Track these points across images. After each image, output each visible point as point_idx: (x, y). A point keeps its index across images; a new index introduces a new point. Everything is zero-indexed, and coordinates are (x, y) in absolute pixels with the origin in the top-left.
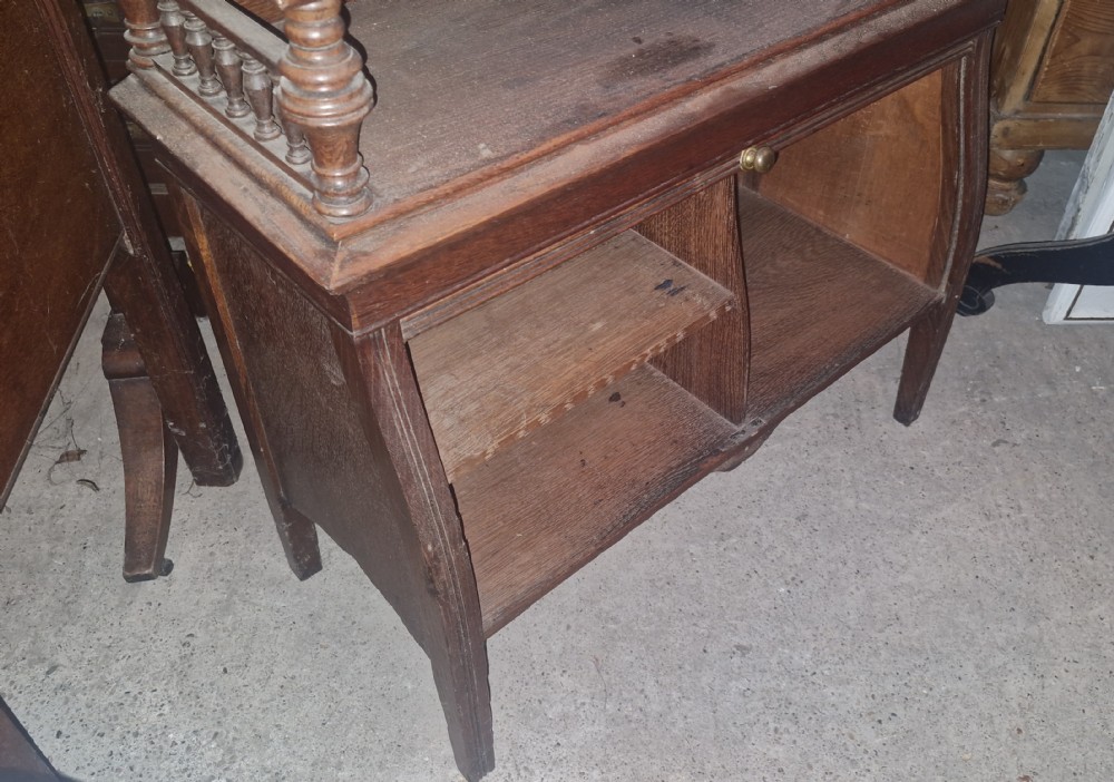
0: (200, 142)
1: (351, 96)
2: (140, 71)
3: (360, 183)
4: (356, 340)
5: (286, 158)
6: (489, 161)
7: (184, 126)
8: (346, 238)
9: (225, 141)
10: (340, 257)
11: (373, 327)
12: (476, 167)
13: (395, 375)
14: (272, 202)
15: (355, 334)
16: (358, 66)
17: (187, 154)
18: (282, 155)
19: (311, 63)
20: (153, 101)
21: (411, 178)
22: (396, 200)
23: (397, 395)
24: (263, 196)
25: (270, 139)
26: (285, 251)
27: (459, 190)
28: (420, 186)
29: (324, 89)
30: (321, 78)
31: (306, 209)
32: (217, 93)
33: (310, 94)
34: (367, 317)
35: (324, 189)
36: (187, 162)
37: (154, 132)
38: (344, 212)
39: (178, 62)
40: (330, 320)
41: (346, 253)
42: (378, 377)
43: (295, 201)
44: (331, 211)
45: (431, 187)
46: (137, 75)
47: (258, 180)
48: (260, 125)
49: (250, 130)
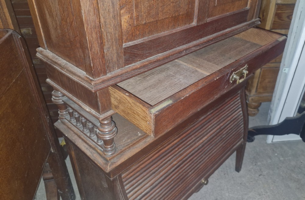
0: (76, 136)
1: (113, 133)
2: (62, 120)
3: (114, 148)
4: (112, 180)
5: (97, 142)
6: (140, 136)
7: (72, 133)
8: (110, 160)
9: (82, 137)
10: (109, 164)
11: (115, 176)
12: (137, 138)
13: (120, 186)
14: (93, 151)
15: (111, 179)
16: (115, 126)
17: (73, 139)
18: (96, 141)
19: (105, 128)
20: (64, 126)
21: (124, 143)
22: (121, 149)
23: (120, 191)
24: (91, 150)
25: (93, 136)
26: (97, 163)
27: (134, 144)
28: (126, 145)
29: (107, 132)
30: (107, 130)
31: (101, 153)
32: (80, 125)
33: (104, 134)
34: (114, 175)
35: (106, 150)
36: (73, 141)
37: (65, 134)
38: (110, 154)
39: (71, 118)
40: (105, 176)
41: (111, 163)
42: (116, 187)
43: (99, 151)
44: (107, 154)
45: (129, 145)
46: (60, 120)
47: (90, 146)
48: (90, 134)
49: (88, 135)
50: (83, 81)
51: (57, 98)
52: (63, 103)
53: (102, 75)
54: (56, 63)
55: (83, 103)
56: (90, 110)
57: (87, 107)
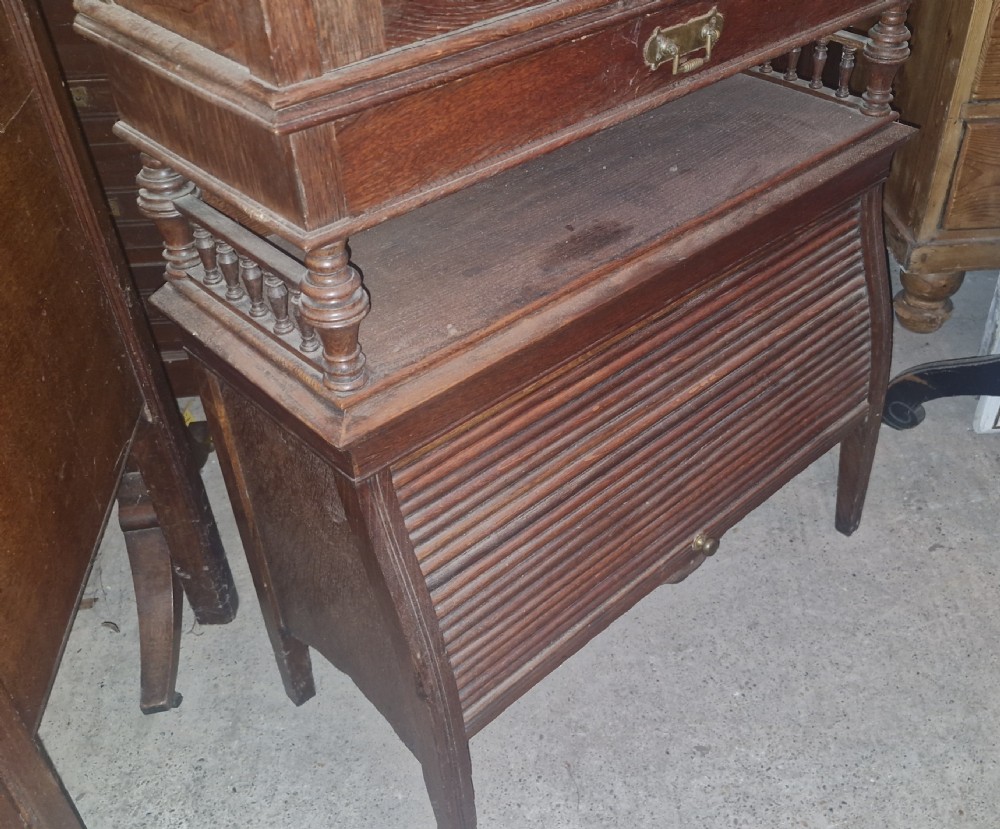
0: (228, 336)
1: (354, 305)
2: (176, 281)
3: (359, 365)
4: (357, 485)
5: (301, 349)
6: (455, 338)
7: (214, 324)
8: (350, 407)
9: (250, 336)
10: (346, 422)
11: (370, 473)
12: (446, 344)
13: (386, 511)
14: (290, 382)
15: (356, 480)
16: (359, 282)
17: (218, 346)
18: (297, 346)
19: (325, 285)
20: (187, 305)
21: (396, 357)
22: (386, 375)
23: (389, 528)
24: (282, 378)
25: (287, 333)
26: (303, 420)
27: (433, 363)
28: (403, 363)
29: (333, 302)
30: (332, 294)
31: (317, 386)
32: (240, 298)
33: (324, 306)
34: (365, 466)
35: (333, 372)
36: (220, 353)
37: (190, 330)
38: (348, 388)
39: (207, 274)
40: (335, 470)
41: (350, 418)
42: (374, 513)
43: (309, 380)
44: (339, 387)
45: (412, 363)
46: (172, 284)
47: (278, 366)
48: (278, 323)
49: (270, 327)
50: (238, 98)
51: (156, 197)
52: (177, 214)
53: (304, 75)
54: (145, 45)
55: (245, 196)
56: (271, 216)
57: (259, 208)
